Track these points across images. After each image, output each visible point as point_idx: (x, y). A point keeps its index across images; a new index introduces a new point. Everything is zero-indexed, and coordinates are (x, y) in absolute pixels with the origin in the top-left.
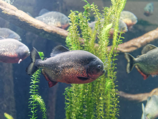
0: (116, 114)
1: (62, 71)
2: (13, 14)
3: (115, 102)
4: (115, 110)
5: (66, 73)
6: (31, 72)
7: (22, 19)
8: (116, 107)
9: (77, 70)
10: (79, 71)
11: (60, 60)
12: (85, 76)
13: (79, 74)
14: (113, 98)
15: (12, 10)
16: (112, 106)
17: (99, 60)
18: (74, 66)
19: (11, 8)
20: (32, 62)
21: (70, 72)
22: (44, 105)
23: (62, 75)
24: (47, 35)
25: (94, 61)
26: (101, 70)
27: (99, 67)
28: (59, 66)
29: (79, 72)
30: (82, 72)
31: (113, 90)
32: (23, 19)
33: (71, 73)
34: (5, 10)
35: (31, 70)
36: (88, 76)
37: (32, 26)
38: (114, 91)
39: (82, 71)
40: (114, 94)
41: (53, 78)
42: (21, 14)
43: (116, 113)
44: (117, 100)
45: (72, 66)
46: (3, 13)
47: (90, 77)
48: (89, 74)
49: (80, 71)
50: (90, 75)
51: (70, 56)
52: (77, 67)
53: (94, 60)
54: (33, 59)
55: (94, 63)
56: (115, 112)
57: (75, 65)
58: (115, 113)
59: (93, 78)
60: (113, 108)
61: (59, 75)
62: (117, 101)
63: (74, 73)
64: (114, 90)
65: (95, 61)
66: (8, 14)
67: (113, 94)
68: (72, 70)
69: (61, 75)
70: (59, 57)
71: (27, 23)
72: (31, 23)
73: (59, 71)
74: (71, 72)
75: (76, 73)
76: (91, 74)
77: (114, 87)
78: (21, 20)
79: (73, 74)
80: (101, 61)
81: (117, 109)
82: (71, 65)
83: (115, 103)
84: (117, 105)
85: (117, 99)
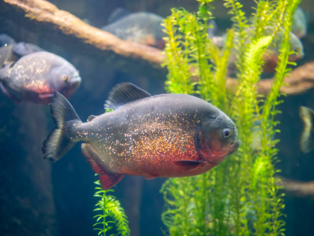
0: (278, 234)
1: (135, 145)
2: (48, 20)
3: (274, 206)
4: (276, 225)
5: (146, 150)
6: (55, 153)
7: (67, 29)
8: (278, 219)
9: (173, 143)
10: (177, 145)
11: (128, 118)
12: (194, 157)
13: (177, 151)
14: (271, 197)
15: (47, 10)
16: (269, 216)
17: (224, 117)
18: (165, 133)
19: (43, 8)
20: (57, 128)
21: (154, 148)
22: (126, 220)
23: (135, 155)
24: (122, 63)
25: (212, 118)
26: (231, 141)
27: (227, 133)
28: (125, 135)
29: (179, 148)
30: (185, 147)
31: (270, 179)
32: (70, 29)
33: (159, 150)
34: (31, 12)
35: (55, 148)
36: (200, 158)
37: (89, 45)
38: (272, 182)
39: (185, 143)
40: (273, 189)
41: (111, 166)
42: (66, 19)
43: (278, 230)
44: (280, 202)
45: (158, 134)
46: (27, 18)
47: (205, 159)
48: (202, 152)
49: (180, 144)
50: (204, 155)
51: (153, 109)
52: (172, 136)
53: (214, 116)
54: (58, 120)
55: (213, 123)
56: (277, 228)
57: (166, 130)
58: (275, 231)
59: (211, 161)
60: (271, 220)
61: (127, 157)
62: (279, 204)
63: (166, 149)
64: (272, 180)
65: (215, 118)
66: (37, 21)
67: (271, 189)
68: (160, 143)
69: (132, 158)
70: (126, 112)
71: (77, 38)
72: (86, 36)
73: (127, 148)
74: (157, 149)
75: (170, 150)
76: (206, 152)
77: (272, 175)
78: (66, 31)
79: (162, 153)
80: (228, 118)
81: (280, 221)
82: (157, 130)
83: (274, 209)
84: (279, 214)
85: (279, 200)
